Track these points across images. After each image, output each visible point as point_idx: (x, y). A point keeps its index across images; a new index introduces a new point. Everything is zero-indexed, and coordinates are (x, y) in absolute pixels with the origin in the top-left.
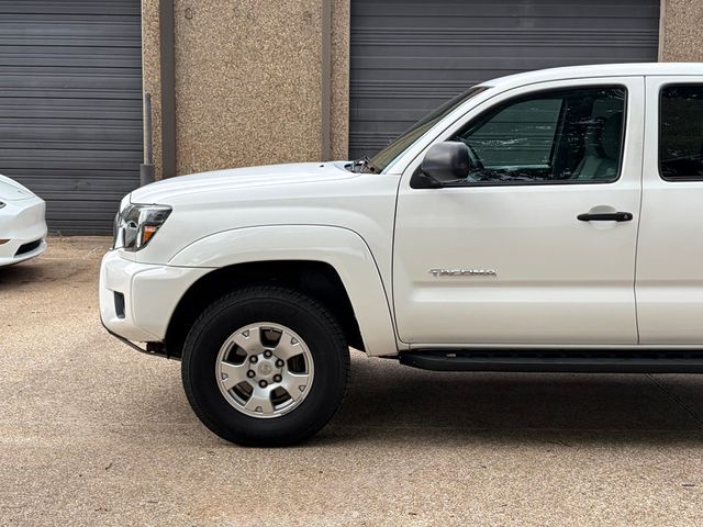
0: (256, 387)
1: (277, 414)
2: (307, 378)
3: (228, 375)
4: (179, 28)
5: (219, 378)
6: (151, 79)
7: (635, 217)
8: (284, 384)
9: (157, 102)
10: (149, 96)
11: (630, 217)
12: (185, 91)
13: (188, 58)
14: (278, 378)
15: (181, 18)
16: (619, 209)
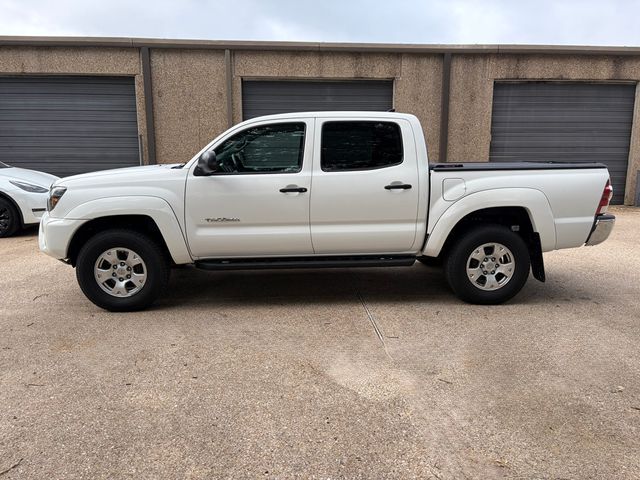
0: (118, 281)
1: (129, 295)
2: (143, 276)
3: (101, 275)
4: (155, 102)
5: (97, 277)
6: (142, 127)
7: (309, 190)
8: (132, 280)
9: (145, 139)
10: (141, 136)
11: (306, 190)
12: (159, 133)
13: (160, 117)
14: (128, 277)
15: (156, 96)
16: (300, 186)
